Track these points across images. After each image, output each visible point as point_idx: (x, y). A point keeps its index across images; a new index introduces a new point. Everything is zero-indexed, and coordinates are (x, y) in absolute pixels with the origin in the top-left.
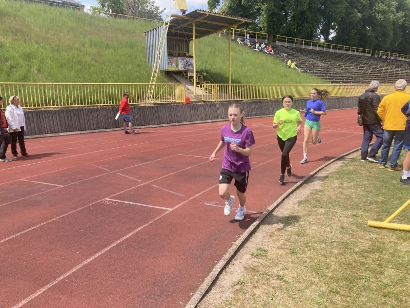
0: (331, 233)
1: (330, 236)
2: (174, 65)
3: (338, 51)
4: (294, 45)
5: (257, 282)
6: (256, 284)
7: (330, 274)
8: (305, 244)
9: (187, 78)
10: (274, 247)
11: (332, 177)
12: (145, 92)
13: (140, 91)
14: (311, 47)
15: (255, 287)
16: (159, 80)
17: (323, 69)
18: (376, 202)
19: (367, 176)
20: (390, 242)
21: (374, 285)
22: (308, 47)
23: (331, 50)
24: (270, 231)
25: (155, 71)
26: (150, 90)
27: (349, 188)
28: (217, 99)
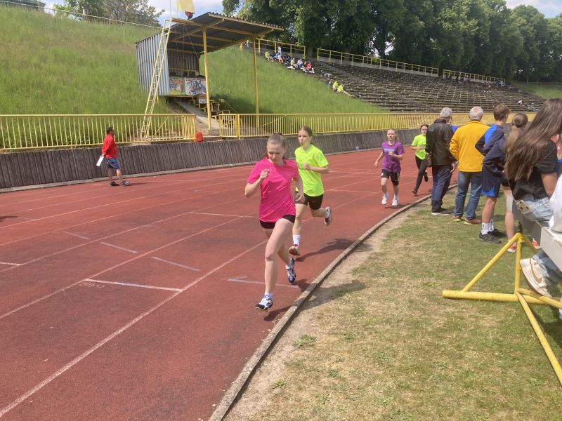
0: (397, 309)
1: (396, 313)
2: (179, 88)
3: (396, 70)
4: (341, 62)
5: (303, 382)
6: (302, 385)
7: (397, 364)
8: (363, 326)
9: (197, 106)
10: (323, 333)
11: (395, 235)
12: (139, 127)
13: (131, 126)
14: (363, 65)
15: (300, 389)
16: (157, 109)
17: (380, 93)
18: (452, 266)
19: (439, 233)
20: (470, 316)
21: (453, 373)
22: (359, 65)
23: (388, 69)
24: (318, 312)
25: (152, 97)
26: (146, 124)
27: (418, 248)
28: (241, 134)
